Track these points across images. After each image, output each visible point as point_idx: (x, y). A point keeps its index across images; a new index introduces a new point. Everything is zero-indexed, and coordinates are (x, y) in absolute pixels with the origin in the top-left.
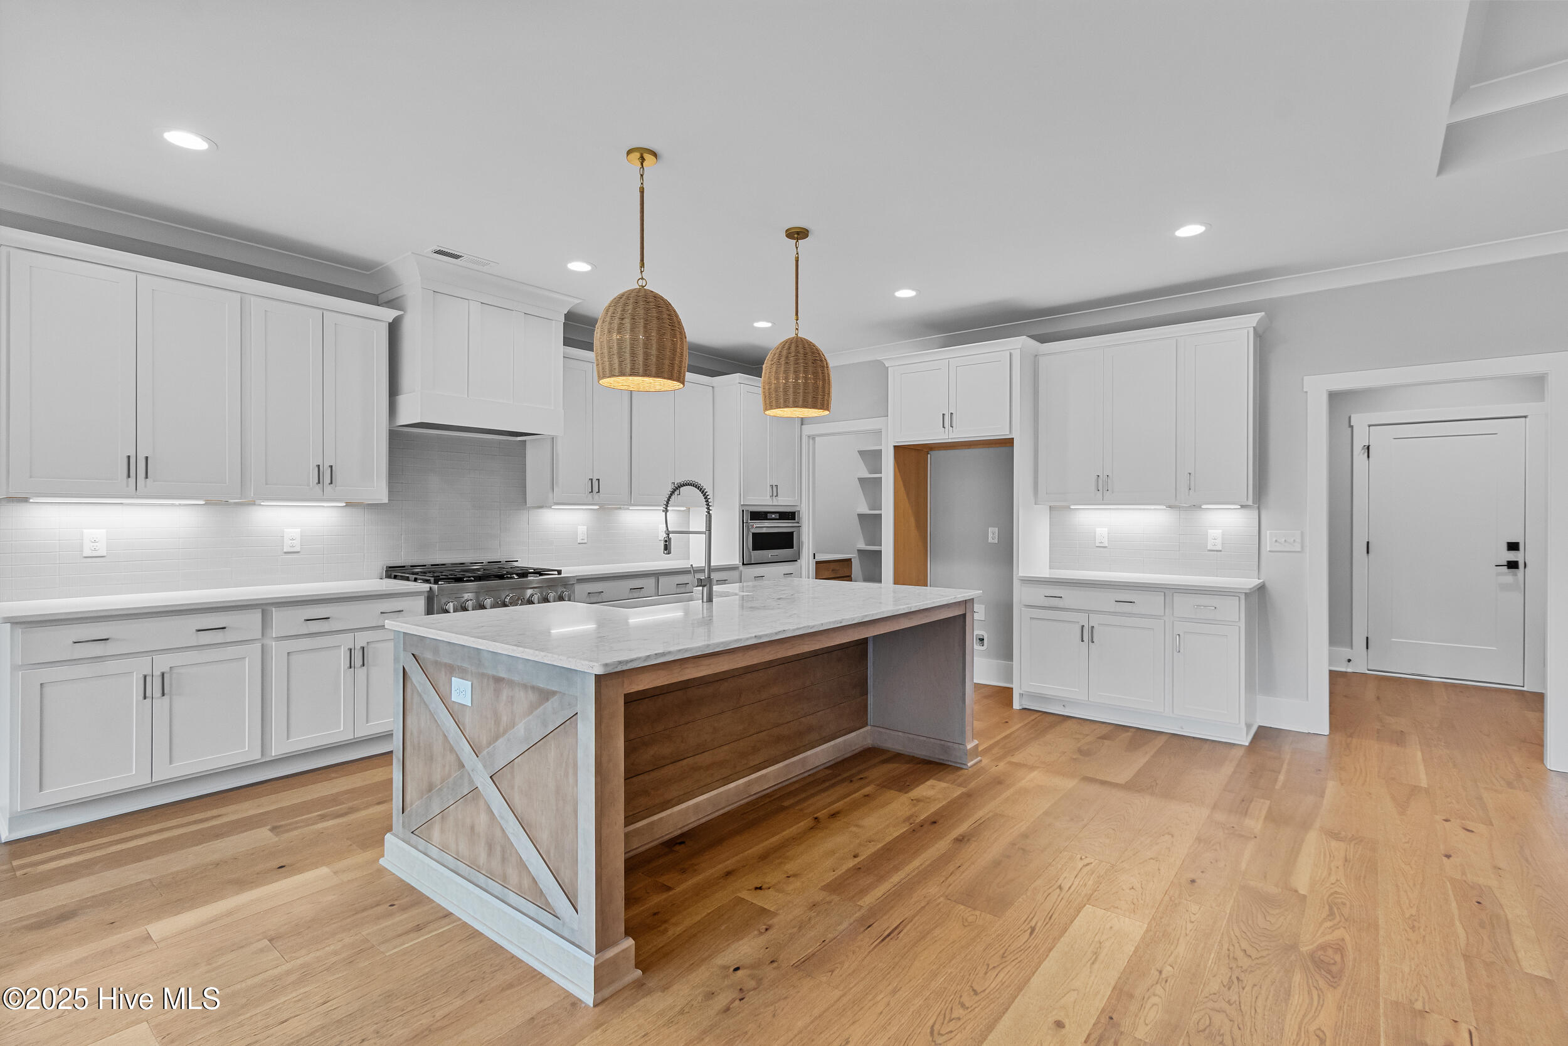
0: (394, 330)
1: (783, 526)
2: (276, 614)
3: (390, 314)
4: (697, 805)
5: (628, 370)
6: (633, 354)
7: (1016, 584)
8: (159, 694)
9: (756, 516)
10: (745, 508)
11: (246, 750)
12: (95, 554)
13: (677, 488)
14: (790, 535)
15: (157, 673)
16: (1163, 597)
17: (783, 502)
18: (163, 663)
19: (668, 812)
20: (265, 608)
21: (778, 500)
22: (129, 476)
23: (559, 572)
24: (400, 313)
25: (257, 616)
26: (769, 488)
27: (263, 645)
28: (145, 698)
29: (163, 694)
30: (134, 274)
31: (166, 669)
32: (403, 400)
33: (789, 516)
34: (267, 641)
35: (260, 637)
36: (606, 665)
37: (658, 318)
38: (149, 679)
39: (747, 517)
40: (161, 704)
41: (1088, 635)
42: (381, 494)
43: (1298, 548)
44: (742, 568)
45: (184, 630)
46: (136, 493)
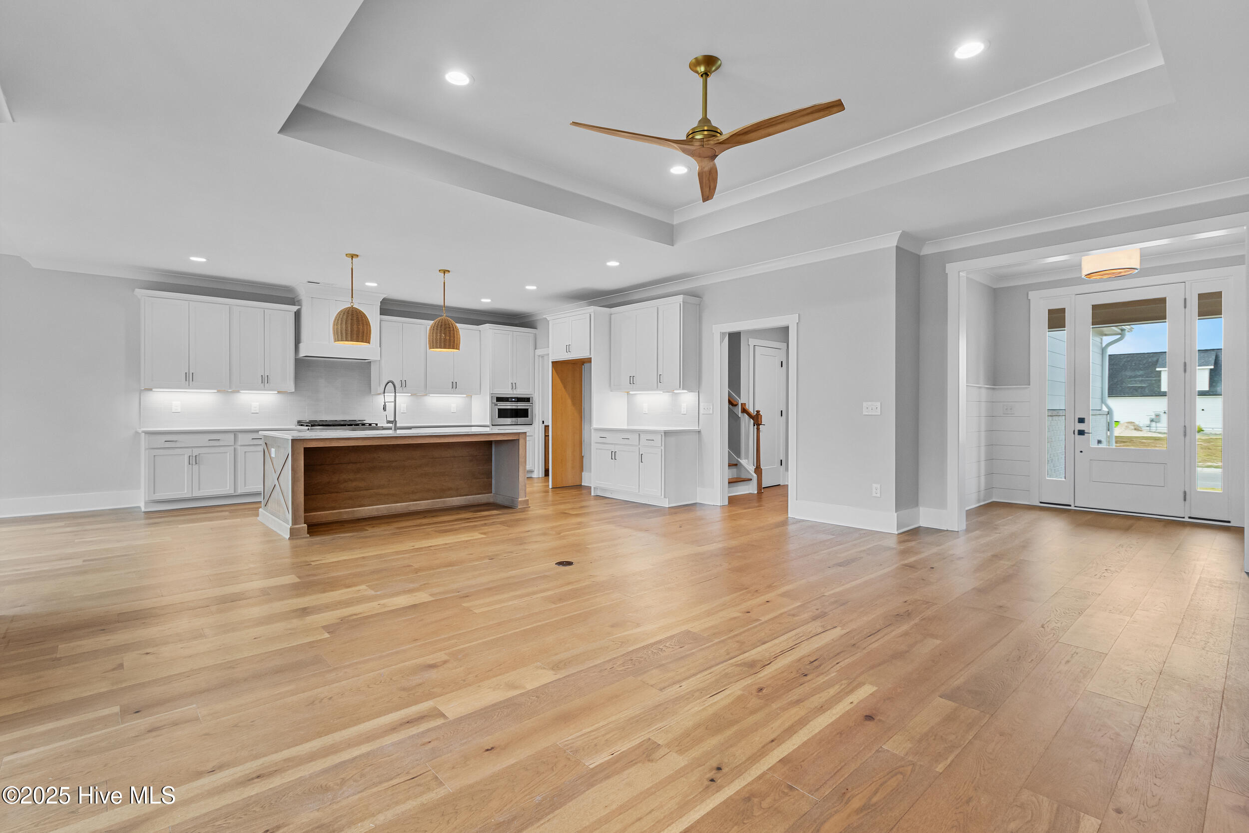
0: (298, 315)
1: (521, 406)
2: (240, 436)
3: (295, 308)
4: (378, 508)
5: (340, 340)
6: (341, 333)
7: (592, 430)
8: (195, 463)
9: (499, 399)
10: (493, 395)
11: (228, 490)
12: (177, 411)
13: (388, 383)
14: (527, 410)
15: (194, 455)
16: (638, 436)
17: (520, 392)
18: (196, 452)
19: (363, 508)
20: (235, 433)
21: (516, 391)
22: (186, 380)
23: (377, 424)
24: (300, 307)
25: (232, 436)
26: (510, 385)
27: (235, 449)
28: (189, 464)
29: (196, 464)
30: (188, 302)
31: (197, 454)
32: (302, 346)
33: (527, 400)
34: (236, 447)
35: (233, 444)
36: (293, 436)
37: (351, 319)
38: (191, 457)
39: (495, 401)
40: (196, 467)
41: (614, 455)
42: (292, 389)
43: (711, 412)
44: (491, 426)
45: (204, 440)
46: (189, 387)
